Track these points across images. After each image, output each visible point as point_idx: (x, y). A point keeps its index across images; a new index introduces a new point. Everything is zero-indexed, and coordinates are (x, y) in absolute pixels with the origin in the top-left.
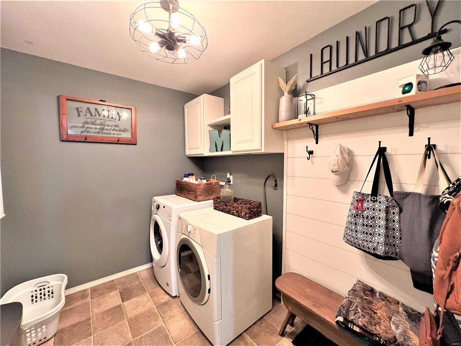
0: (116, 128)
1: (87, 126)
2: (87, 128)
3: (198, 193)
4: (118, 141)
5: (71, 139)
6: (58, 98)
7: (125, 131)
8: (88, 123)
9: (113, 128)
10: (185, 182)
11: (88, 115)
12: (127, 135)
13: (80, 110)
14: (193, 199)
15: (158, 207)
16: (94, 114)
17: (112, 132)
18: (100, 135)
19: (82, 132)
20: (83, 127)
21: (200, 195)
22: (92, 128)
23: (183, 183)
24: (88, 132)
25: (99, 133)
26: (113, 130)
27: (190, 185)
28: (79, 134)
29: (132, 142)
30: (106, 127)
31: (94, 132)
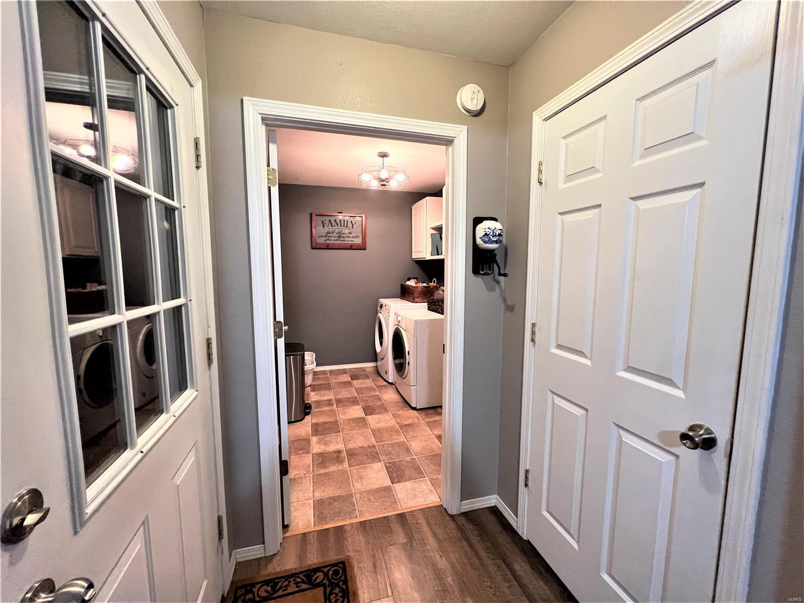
0: (350, 236)
1: (329, 235)
2: (329, 237)
3: (416, 295)
4: (351, 247)
5: (318, 247)
6: (311, 214)
7: (356, 237)
8: (329, 233)
9: (347, 235)
10: (407, 285)
11: (330, 225)
12: (358, 241)
13: (324, 222)
14: (412, 301)
15: (381, 307)
16: (333, 225)
17: (346, 239)
18: (338, 242)
19: (325, 240)
20: (326, 236)
21: (417, 297)
22: (332, 237)
23: (406, 287)
24: (329, 240)
25: (337, 240)
26: (348, 237)
27: (410, 287)
28: (323, 242)
29: (362, 247)
30: (342, 235)
31: (334, 240)
